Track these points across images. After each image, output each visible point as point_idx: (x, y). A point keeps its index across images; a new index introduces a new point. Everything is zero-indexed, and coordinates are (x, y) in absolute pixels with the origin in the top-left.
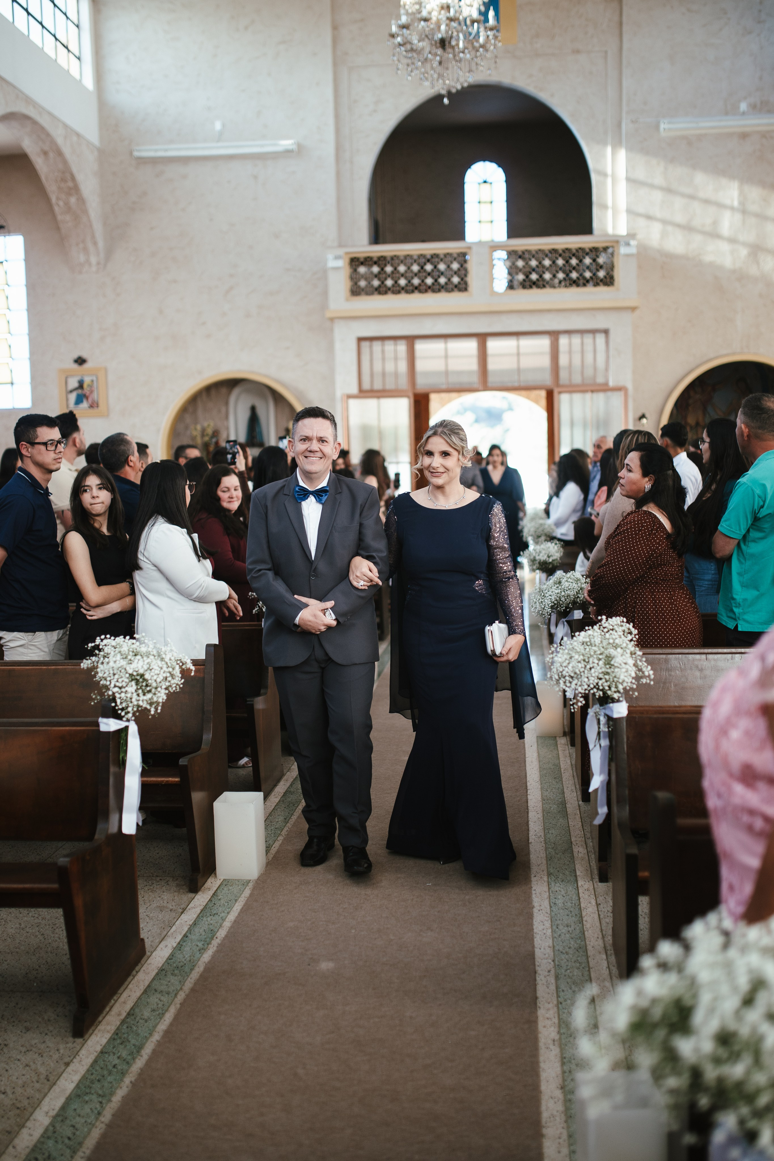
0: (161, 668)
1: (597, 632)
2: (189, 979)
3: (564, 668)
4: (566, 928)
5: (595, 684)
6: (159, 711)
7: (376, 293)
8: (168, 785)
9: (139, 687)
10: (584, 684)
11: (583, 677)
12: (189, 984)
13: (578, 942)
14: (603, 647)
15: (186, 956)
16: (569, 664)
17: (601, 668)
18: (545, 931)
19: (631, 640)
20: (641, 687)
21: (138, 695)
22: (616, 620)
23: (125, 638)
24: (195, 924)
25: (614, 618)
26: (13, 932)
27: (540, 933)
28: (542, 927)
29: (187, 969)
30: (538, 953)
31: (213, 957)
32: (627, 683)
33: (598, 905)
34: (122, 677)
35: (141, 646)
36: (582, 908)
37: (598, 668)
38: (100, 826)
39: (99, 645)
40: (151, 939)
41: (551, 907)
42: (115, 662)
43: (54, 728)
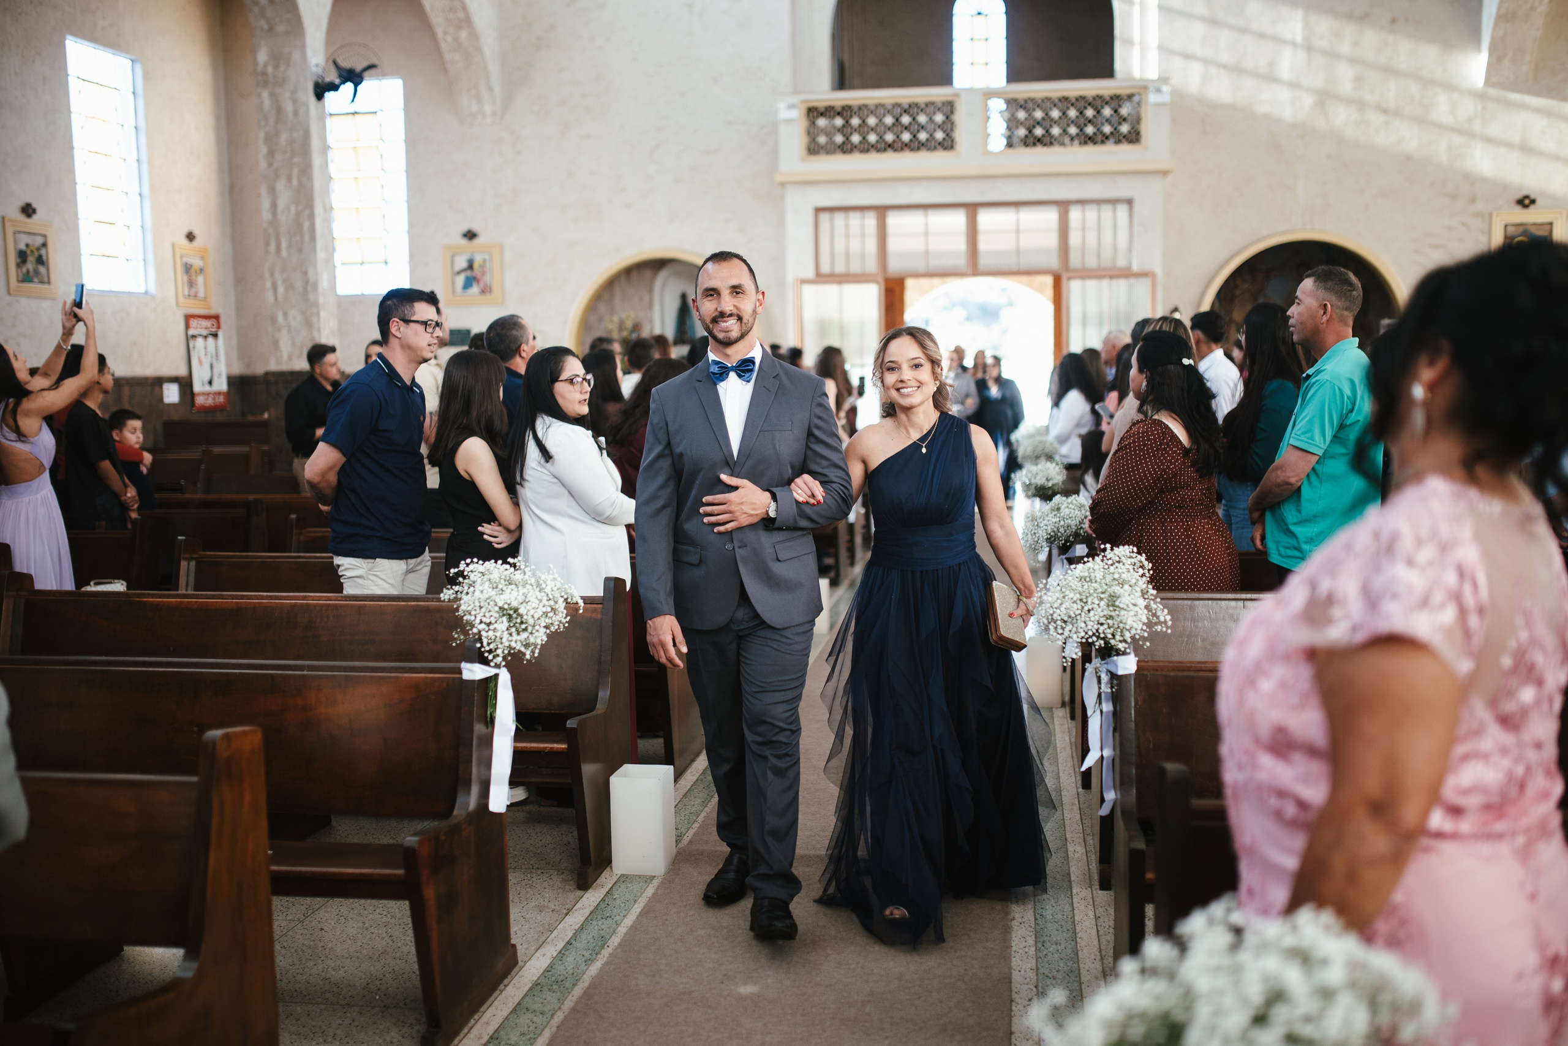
0: (541, 601)
1: (1099, 565)
2: (570, 996)
3: (1055, 610)
4: (1054, 946)
5: (1095, 631)
6: (536, 655)
7: (839, 150)
8: (553, 753)
9: (512, 625)
10: (1081, 630)
11: (1079, 621)
12: (569, 1004)
13: (1069, 964)
14: (1106, 585)
15: (569, 968)
16: (1061, 604)
17: (1102, 611)
18: (1027, 950)
19: (1143, 575)
20: (1153, 637)
21: (511, 635)
22: (1124, 551)
23: (496, 562)
24: (582, 928)
25: (1121, 547)
26: (355, 932)
27: (1020, 951)
28: (1024, 944)
29: (568, 984)
30: (1016, 976)
31: (601, 970)
32: (1136, 629)
33: (1097, 918)
34: (490, 611)
35: (516, 572)
36: (1076, 922)
37: (1099, 610)
38: (460, 800)
39: (464, 571)
40: (525, 945)
41: (1036, 919)
42: (482, 592)
43: (406, 675)
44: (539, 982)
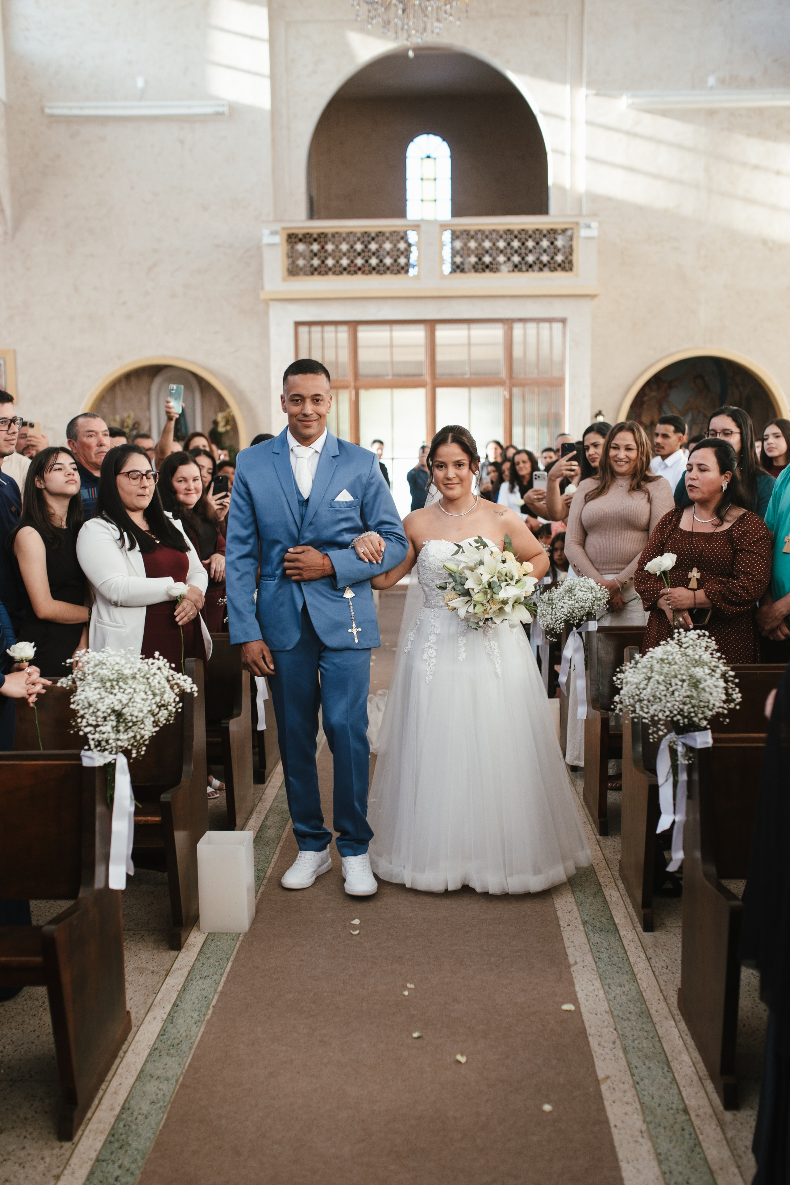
3: (641, 690)
4: (619, 988)
5: (680, 710)
7: (316, 273)
8: (146, 825)
10: (667, 709)
11: (665, 701)
15: (181, 1031)
16: (647, 685)
17: (686, 692)
18: (596, 993)
20: (728, 712)
24: (184, 989)
27: (591, 995)
28: (592, 988)
32: (716, 707)
33: (649, 959)
36: (633, 964)
37: (683, 690)
40: (137, 1011)
41: (597, 962)
43: (24, 763)
44: (156, 1046)
